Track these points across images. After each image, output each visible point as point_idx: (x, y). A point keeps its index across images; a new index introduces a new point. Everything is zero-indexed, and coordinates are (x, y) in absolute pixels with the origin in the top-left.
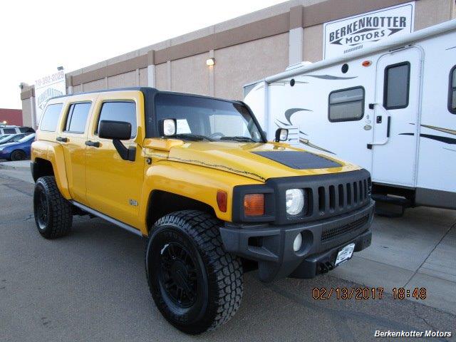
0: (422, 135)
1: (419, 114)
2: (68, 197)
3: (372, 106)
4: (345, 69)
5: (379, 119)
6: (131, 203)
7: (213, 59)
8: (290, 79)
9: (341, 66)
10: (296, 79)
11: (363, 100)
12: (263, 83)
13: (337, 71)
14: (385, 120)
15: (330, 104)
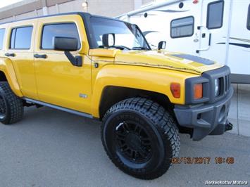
0: (230, 44)
1: (229, 32)
2: (21, 95)
3: (199, 28)
4: (181, 6)
5: (204, 35)
6: (81, 96)
7: (87, 3)
8: (144, 13)
9: (178, 4)
10: (148, 12)
11: (193, 25)
12: (126, 16)
13: (176, 7)
14: (207, 36)
15: (171, 28)
